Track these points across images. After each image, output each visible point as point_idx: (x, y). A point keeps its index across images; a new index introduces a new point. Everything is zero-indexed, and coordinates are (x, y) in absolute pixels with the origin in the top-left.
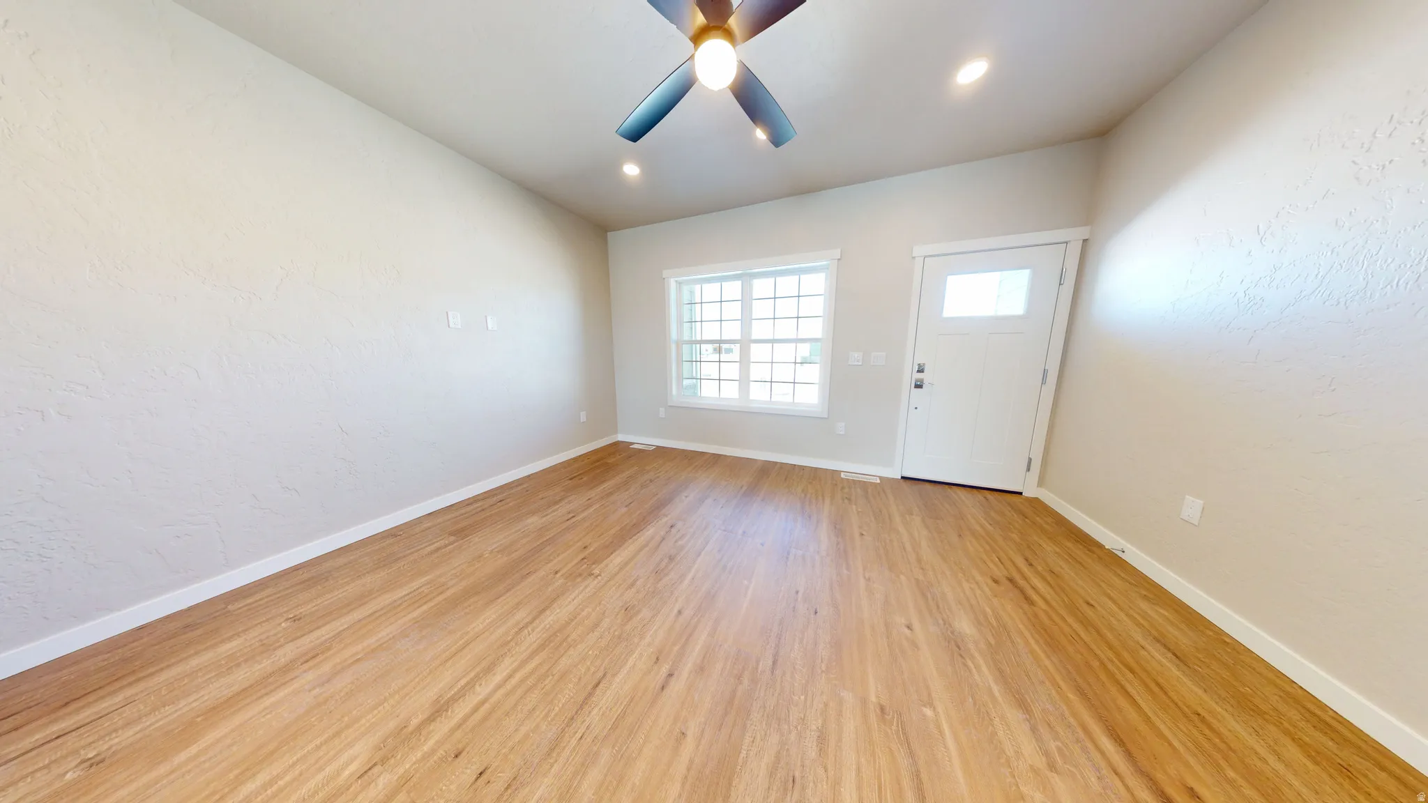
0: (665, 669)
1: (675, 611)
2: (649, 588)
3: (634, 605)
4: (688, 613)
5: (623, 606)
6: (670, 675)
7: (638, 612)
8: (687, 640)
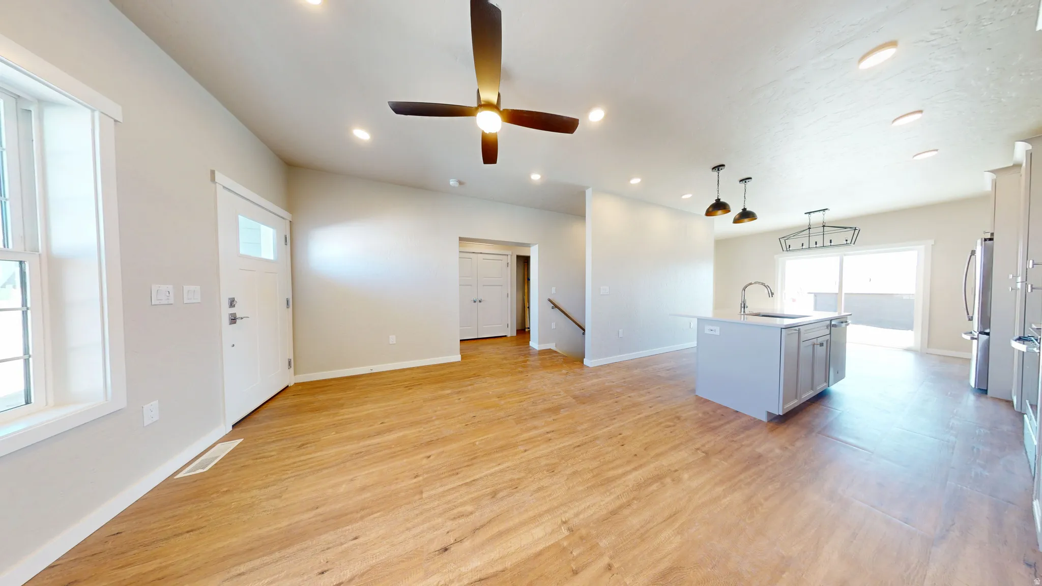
0: (549, 435)
1: (526, 453)
2: (531, 478)
3: (547, 471)
4: (522, 448)
5: (555, 475)
6: (548, 433)
7: (547, 465)
8: (532, 438)
